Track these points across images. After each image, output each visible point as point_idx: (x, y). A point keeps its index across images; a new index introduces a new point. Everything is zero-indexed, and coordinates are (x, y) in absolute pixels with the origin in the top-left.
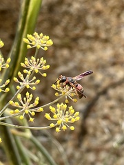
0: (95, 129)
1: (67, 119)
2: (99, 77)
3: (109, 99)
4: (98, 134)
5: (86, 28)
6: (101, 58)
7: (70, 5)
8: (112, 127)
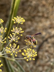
0: (42, 56)
1: (32, 55)
2: (44, 34)
3: (48, 43)
4: (44, 58)
5: (38, 12)
6: (45, 25)
7: (31, 2)
8: (50, 55)
